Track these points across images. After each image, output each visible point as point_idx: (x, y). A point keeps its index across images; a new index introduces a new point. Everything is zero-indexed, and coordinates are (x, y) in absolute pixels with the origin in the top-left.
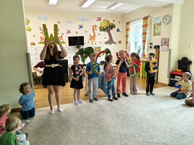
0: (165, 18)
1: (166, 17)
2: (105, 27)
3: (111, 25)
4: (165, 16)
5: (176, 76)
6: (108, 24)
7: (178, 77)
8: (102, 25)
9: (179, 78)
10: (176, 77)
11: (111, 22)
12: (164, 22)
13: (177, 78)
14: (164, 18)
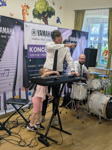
2: (41, 12)
3: (49, 9)
6: (45, 6)
8: (38, 6)
11: (51, 5)
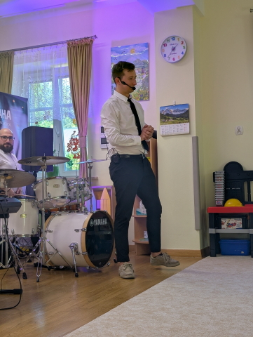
0: (168, 44)
1: (172, 42)
4: (168, 40)
5: (223, 220)
7: (232, 221)
9: (235, 224)
10: (225, 221)
12: (165, 55)
13: (229, 225)
14: (165, 45)
